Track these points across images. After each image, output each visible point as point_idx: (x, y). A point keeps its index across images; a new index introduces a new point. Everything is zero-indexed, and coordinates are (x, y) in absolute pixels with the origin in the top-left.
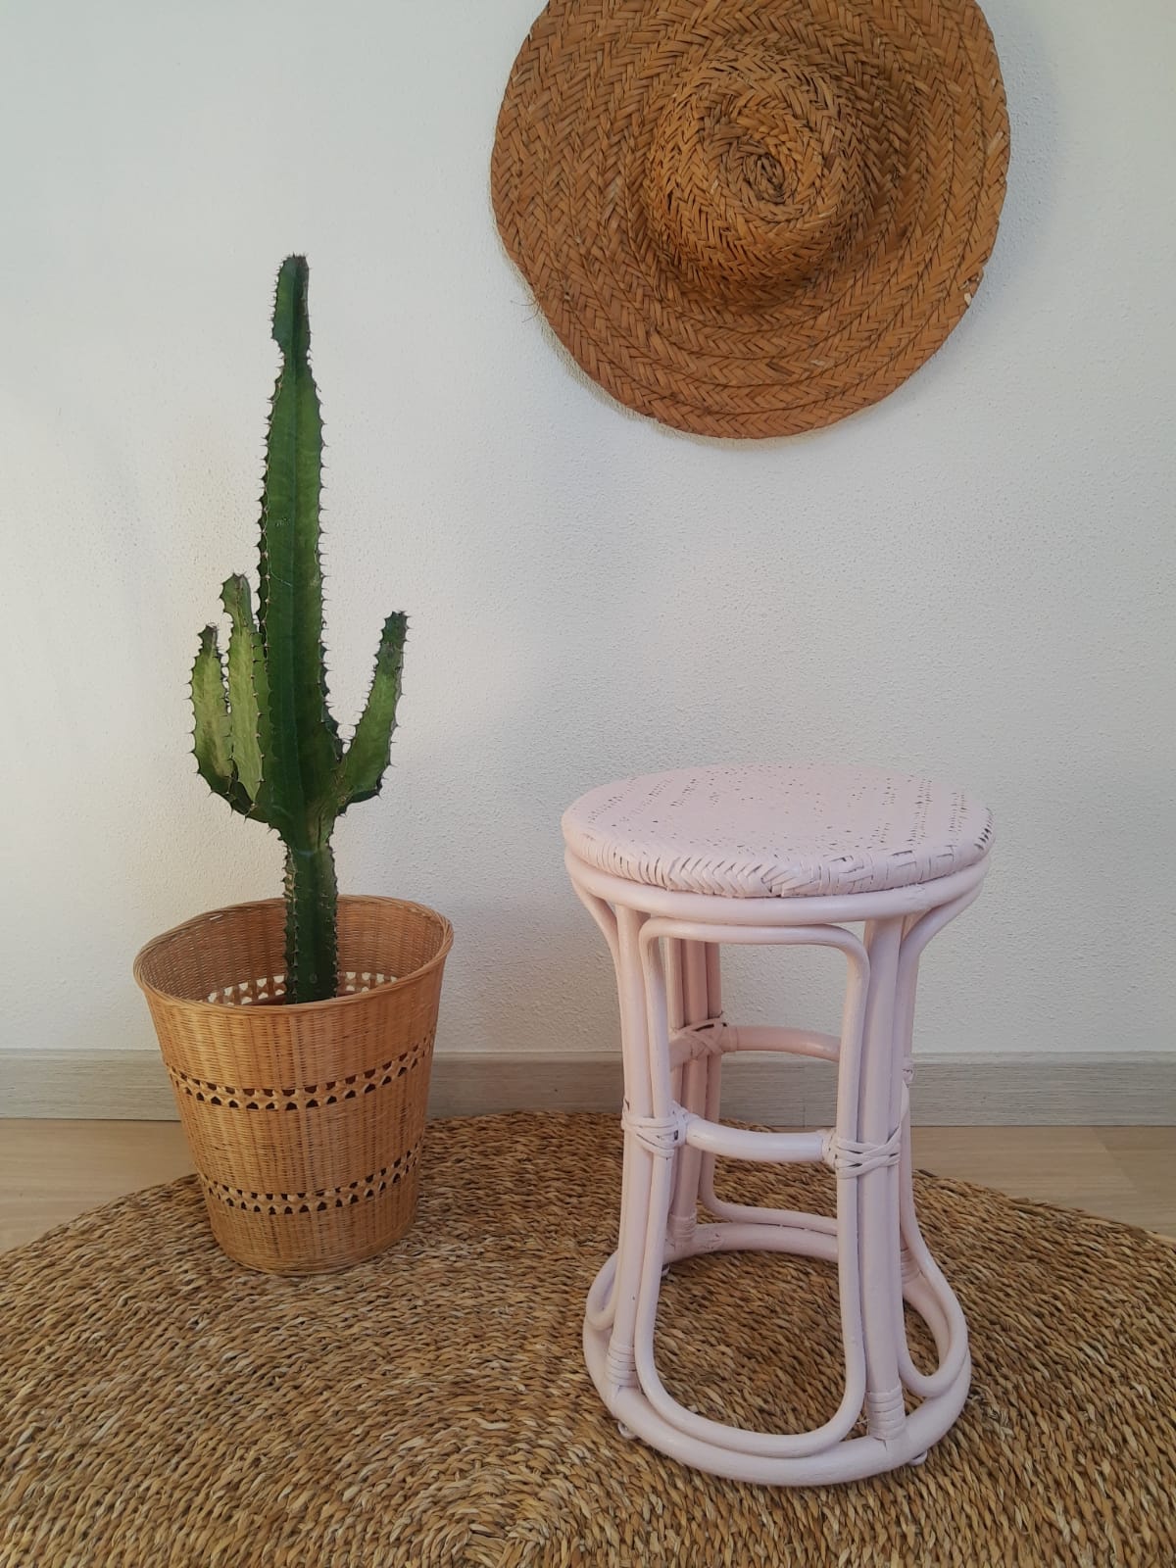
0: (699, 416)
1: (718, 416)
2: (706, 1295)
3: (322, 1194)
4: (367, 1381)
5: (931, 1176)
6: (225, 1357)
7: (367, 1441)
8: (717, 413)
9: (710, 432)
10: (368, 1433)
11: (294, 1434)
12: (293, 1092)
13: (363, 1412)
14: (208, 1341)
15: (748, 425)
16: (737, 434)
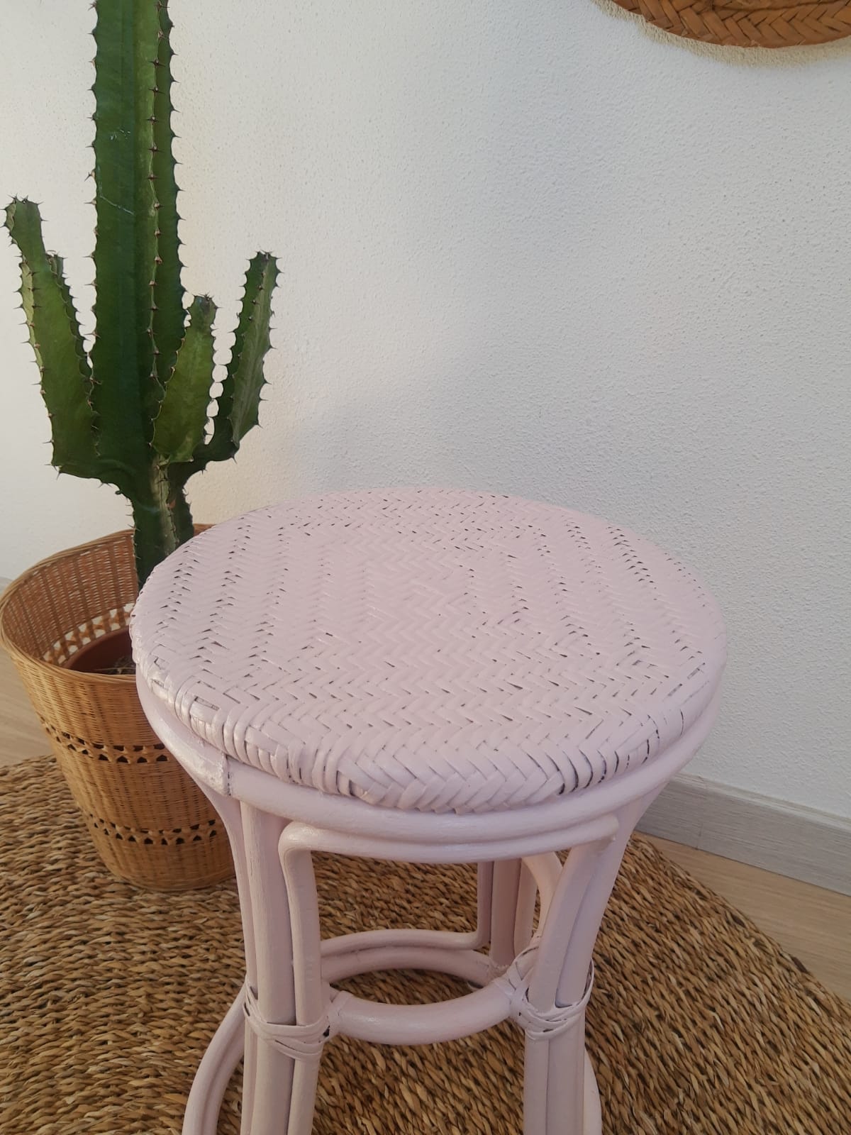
0: (698, 14)
1: (724, 13)
2: (479, 1050)
3: (147, 832)
4: (115, 1038)
5: (802, 969)
6: (25, 961)
7: (72, 1115)
8: (724, 8)
9: (710, 36)
10: (76, 1106)
11: (21, 1078)
12: (102, 747)
13: (90, 1076)
14: (27, 935)
15: (764, 27)
16: (744, 40)
